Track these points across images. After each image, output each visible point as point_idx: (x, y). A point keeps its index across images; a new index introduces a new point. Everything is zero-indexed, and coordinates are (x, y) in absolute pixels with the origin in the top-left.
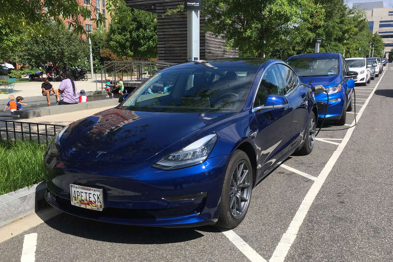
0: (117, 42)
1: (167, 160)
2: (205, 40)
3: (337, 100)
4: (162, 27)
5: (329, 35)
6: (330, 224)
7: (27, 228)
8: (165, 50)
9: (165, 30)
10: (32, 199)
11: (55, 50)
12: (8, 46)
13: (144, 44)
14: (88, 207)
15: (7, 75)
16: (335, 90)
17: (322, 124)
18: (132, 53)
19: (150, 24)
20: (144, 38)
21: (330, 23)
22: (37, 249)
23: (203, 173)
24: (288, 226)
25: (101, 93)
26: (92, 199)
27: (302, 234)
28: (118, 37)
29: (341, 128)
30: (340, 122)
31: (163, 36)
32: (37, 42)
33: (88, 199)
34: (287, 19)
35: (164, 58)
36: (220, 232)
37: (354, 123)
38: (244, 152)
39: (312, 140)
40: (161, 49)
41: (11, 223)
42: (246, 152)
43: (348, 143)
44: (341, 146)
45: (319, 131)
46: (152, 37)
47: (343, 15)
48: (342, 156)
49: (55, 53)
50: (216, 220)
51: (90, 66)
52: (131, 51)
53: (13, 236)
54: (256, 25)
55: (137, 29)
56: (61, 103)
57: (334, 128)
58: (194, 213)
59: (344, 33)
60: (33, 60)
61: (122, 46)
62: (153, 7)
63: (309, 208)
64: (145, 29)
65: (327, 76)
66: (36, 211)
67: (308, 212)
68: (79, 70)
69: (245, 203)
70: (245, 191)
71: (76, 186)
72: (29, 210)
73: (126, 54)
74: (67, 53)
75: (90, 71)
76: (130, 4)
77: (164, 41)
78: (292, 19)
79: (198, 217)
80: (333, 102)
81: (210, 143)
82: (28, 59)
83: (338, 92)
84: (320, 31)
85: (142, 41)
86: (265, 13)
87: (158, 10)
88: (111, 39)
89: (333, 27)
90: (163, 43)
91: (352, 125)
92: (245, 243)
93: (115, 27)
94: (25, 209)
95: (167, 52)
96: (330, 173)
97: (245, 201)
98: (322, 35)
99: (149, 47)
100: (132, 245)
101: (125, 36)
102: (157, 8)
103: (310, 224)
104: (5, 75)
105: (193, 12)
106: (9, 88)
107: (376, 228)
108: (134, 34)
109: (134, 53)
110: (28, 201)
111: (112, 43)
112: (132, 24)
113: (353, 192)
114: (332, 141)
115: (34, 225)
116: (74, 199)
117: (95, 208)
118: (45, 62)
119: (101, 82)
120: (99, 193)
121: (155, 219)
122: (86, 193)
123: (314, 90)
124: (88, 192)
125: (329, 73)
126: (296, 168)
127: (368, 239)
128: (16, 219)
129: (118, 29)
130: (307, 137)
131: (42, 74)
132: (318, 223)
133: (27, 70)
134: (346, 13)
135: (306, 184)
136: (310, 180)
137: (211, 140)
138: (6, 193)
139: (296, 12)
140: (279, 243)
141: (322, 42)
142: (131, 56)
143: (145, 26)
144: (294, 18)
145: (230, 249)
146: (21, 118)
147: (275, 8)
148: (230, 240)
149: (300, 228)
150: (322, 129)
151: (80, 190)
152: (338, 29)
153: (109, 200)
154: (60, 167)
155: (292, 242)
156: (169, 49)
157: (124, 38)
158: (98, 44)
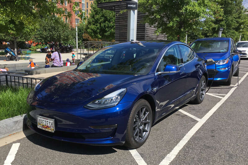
0: (91, 29)
1: (94, 103)
2: (145, 28)
3: (225, 69)
4: (118, 20)
5: (229, 26)
6: (201, 150)
7: (15, 140)
8: (120, 35)
9: (120, 22)
10: (21, 123)
11: (55, 34)
12: (27, 31)
13: (108, 31)
14: (46, 130)
15: (28, 49)
16: (224, 62)
17: (211, 84)
18: (100, 37)
19: (112, 18)
20: (108, 27)
21: (230, 18)
22: (17, 153)
23: (117, 112)
24: (172, 149)
25: (80, 61)
26: (49, 125)
27: (180, 155)
28: (92, 27)
29: (227, 88)
30: (227, 83)
31: (119, 26)
32: (45, 30)
33: (46, 125)
34: (198, 15)
35: (118, 40)
36: (128, 150)
37: (237, 84)
38: (146, 101)
39: (203, 95)
40: (117, 34)
41: (7, 136)
42: (147, 101)
43: (229, 97)
44: (224, 99)
45: (209, 88)
46: (113, 26)
47: (241, 13)
48: (222, 106)
49: (55, 36)
50: (124, 142)
51: (76, 44)
52: (100, 35)
53: (6, 144)
54: (176, 19)
55: (104, 21)
56: (53, 66)
57: (223, 87)
58: (109, 137)
59: (240, 24)
60: (43, 40)
61: (95, 32)
62: (113, 8)
63: (190, 138)
64: (109, 22)
65: (220, 52)
66: (23, 130)
67: (189, 141)
68: (69, 46)
69: (146, 133)
70: (147, 125)
71: (40, 116)
72: (19, 129)
73: (97, 37)
74: (62, 36)
75: (76, 47)
76: (100, 6)
77: (119, 29)
78: (200, 15)
79: (112, 140)
80: (223, 70)
81: (122, 94)
82: (40, 39)
83: (226, 64)
84: (223, 23)
85: (107, 29)
86: (182, 11)
87: (117, 9)
88: (88, 28)
89: (232, 21)
90: (119, 30)
91: (236, 85)
92: (141, 158)
93: (91, 20)
94: (16, 128)
95: (121, 36)
96: (211, 117)
97: (146, 131)
98: (224, 26)
99: (111, 32)
100: (72, 154)
101: (97, 26)
102: (116, 8)
103: (187, 149)
104: (27, 49)
105: (132, 11)
106: (28, 56)
107: (232, 155)
108: (102, 25)
109: (102, 37)
110: (19, 124)
111: (89, 30)
112: (101, 19)
113: (223, 130)
114: (218, 95)
115: (20, 138)
116: (39, 124)
117: (50, 131)
118: (50, 42)
119: (80, 54)
120: (52, 122)
121: (85, 139)
122: (45, 121)
123: (206, 62)
124: (46, 120)
125: (221, 51)
126: (188, 112)
127: (224, 161)
128: (11, 134)
129: (93, 21)
130: (199, 92)
131: (48, 48)
132: (192, 149)
133: (40, 46)
134: (243, 11)
135: (192, 123)
136: (196, 120)
137: (122, 92)
138: (7, 118)
139: (203, 10)
140: (163, 160)
141: (224, 30)
142: (100, 39)
143: (109, 20)
144: (202, 15)
145: (131, 162)
146: (29, 74)
147: (189, 8)
148: (133, 155)
149: (180, 151)
150: (211, 87)
151: (42, 119)
152: (235, 22)
153: (58, 126)
154: (34, 104)
155: (172, 160)
156: (122, 34)
157: (96, 27)
158: (82, 31)
